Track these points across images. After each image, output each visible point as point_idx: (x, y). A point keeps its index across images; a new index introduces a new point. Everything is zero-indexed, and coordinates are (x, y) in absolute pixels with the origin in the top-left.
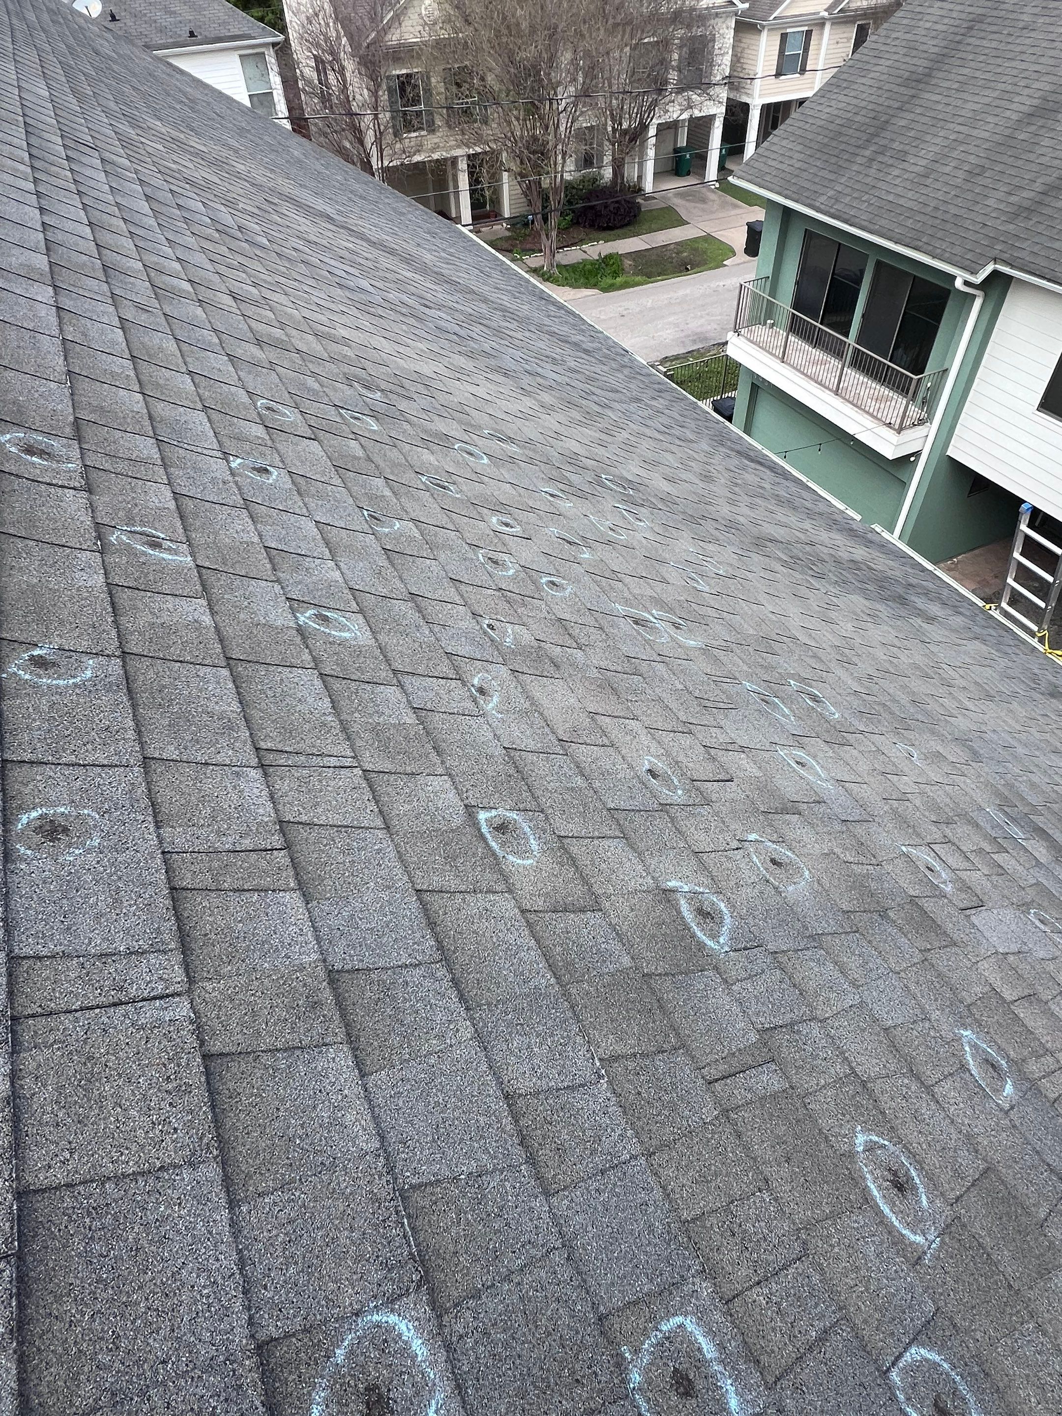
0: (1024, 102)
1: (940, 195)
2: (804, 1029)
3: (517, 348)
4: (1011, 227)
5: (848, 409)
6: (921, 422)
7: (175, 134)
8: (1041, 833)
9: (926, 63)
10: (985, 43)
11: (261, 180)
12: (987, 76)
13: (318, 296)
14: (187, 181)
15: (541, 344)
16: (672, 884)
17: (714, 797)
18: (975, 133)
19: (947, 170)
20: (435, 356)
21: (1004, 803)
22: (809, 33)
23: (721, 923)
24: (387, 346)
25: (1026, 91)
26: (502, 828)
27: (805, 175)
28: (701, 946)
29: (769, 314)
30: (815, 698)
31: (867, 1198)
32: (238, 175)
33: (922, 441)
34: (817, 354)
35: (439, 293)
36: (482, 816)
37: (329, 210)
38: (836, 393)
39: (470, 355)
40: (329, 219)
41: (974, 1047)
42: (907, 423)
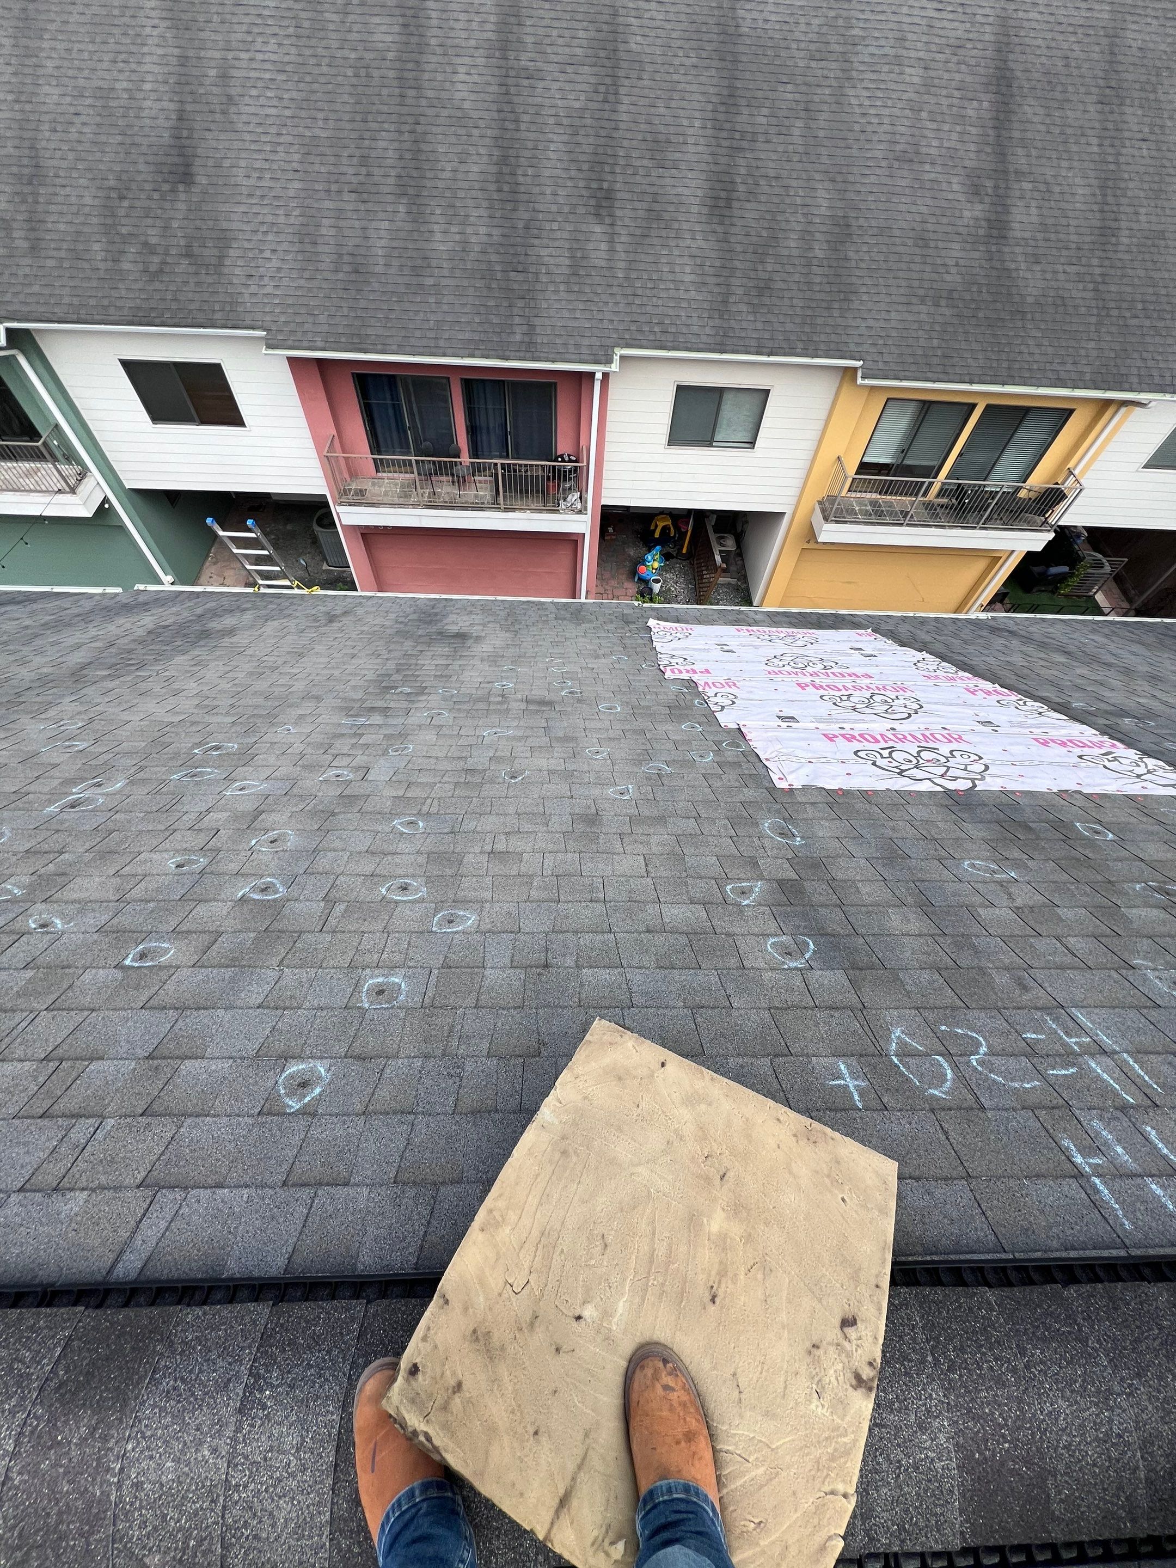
2: (338, 882)
6: (83, 474)
8: (372, 709)
16: (240, 894)
17: (219, 845)
21: (347, 711)
23: (274, 885)
26: (142, 956)
28: (275, 900)
30: (217, 748)
31: (397, 902)
33: (98, 489)
36: (128, 962)
41: (401, 824)
42: (72, 482)
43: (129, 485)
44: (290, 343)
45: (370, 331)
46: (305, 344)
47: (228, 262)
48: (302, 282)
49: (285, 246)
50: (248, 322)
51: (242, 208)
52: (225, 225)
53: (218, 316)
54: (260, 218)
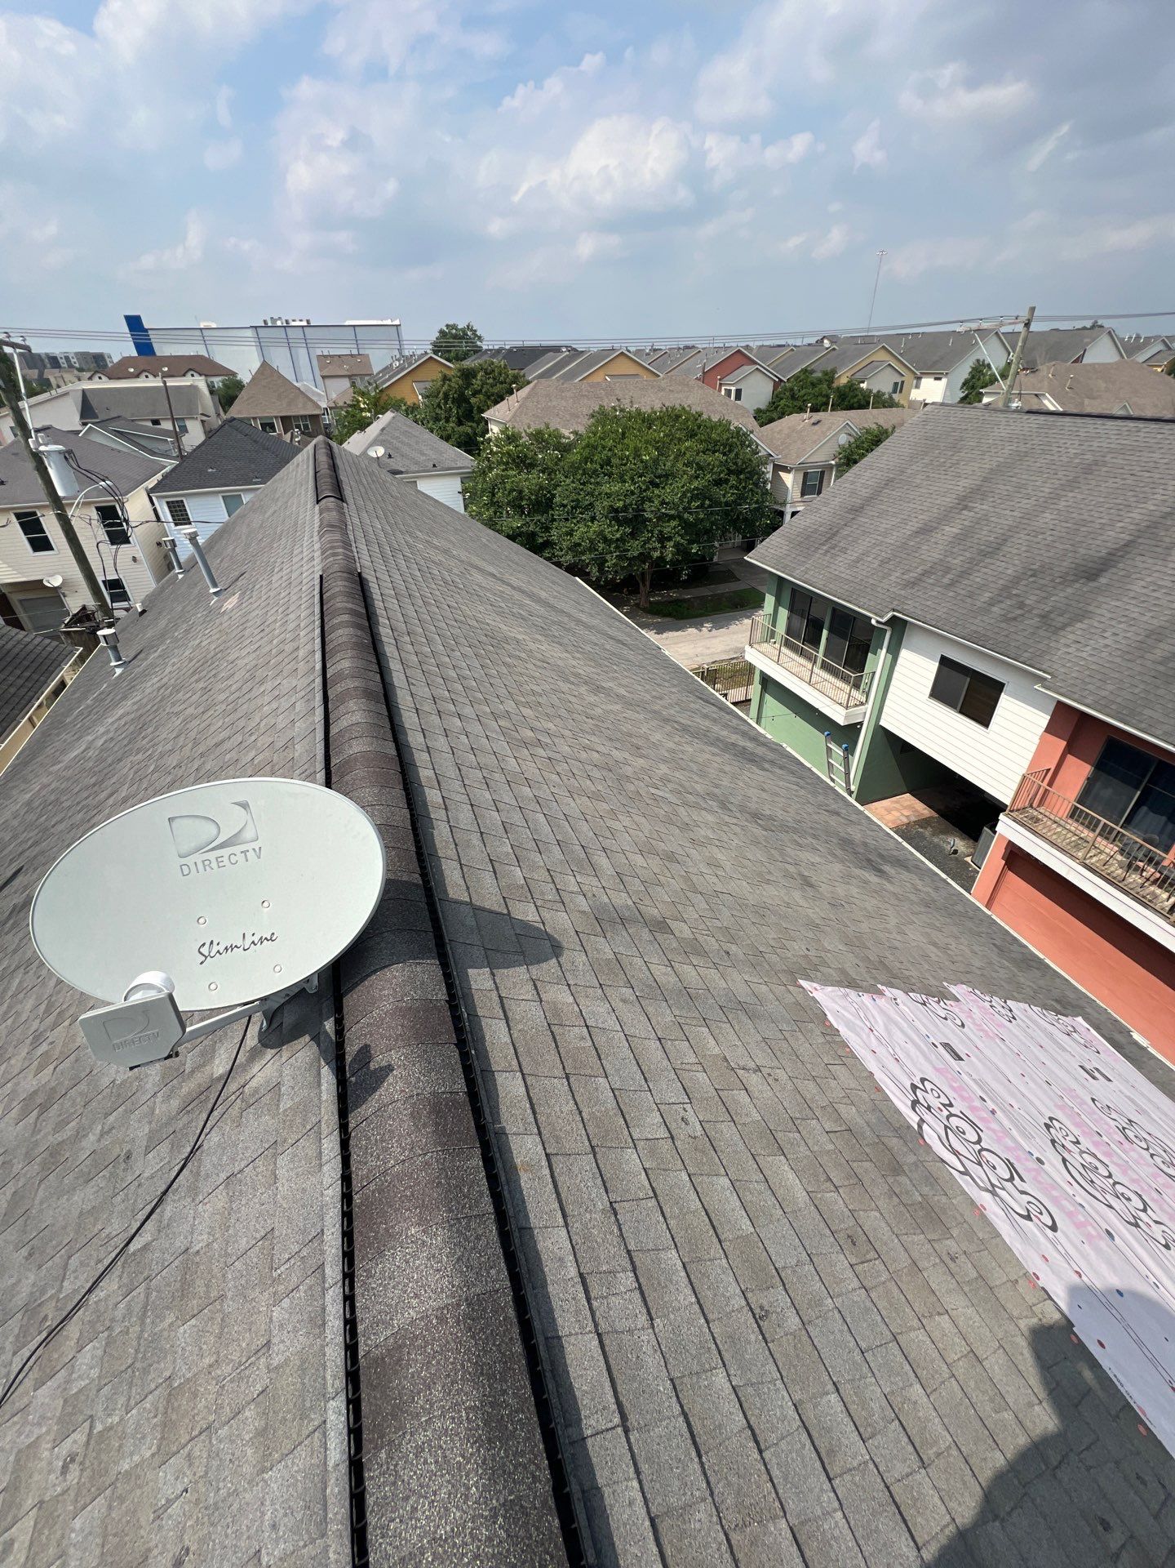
0: (914, 525)
1: (864, 573)
3: (573, 636)
4: (903, 592)
5: (816, 693)
6: (862, 704)
7: (428, 538)
9: (860, 502)
10: (894, 493)
11: (463, 558)
12: (894, 510)
13: (481, 608)
14: (433, 562)
15: (593, 638)
18: (887, 540)
19: (869, 559)
20: (526, 633)
22: (823, 473)
24: (505, 628)
25: (915, 520)
27: (789, 558)
29: (772, 636)
32: (454, 557)
33: (862, 716)
34: (802, 661)
35: (542, 611)
37: (495, 572)
38: (809, 683)
39: (546, 636)
40: (494, 576)
42: (851, 703)
43: (882, 723)
44: (1062, 690)
45: (1147, 712)
46: (1076, 696)
47: (1069, 629)
48: (1118, 660)
49: (1128, 635)
50: (1044, 667)
51: (1118, 604)
52: (1090, 608)
53: (1026, 655)
54: (1127, 613)
